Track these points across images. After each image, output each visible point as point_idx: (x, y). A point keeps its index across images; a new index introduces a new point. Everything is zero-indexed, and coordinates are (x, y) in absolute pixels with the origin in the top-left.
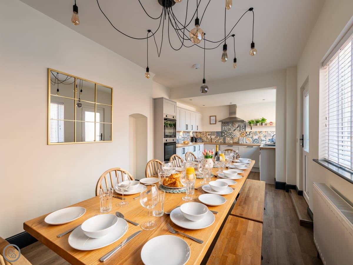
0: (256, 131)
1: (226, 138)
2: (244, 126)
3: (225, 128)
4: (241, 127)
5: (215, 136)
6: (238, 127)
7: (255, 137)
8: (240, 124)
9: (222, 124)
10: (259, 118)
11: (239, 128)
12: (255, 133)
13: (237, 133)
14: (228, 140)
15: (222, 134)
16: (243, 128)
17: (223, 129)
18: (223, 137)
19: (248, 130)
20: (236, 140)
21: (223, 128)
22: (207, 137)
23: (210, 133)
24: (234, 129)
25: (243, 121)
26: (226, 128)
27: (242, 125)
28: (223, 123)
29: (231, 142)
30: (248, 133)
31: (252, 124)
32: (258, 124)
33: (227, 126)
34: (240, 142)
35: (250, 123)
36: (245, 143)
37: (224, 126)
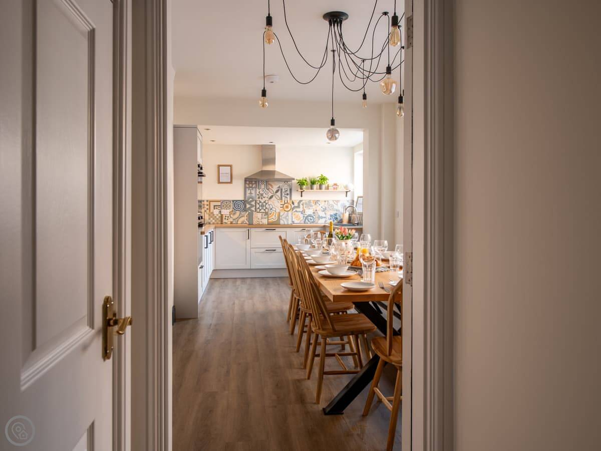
0: (310, 201)
1: (254, 213)
2: (289, 190)
3: (251, 193)
4: (283, 191)
5: (231, 210)
6: (277, 191)
7: (309, 212)
8: (281, 184)
9: (245, 183)
10: (316, 175)
11: (279, 194)
12: (309, 204)
13: (276, 204)
14: (258, 217)
15: (245, 206)
16: (288, 194)
17: (248, 195)
18: (248, 213)
19: (296, 197)
20: (273, 218)
21: (248, 192)
22: (212, 213)
23: (219, 204)
24: (270, 195)
25: (287, 180)
26: (253, 192)
27: (285, 187)
28: (248, 182)
29: (265, 221)
30: (296, 204)
31: (304, 187)
32: (315, 186)
33: (256, 188)
34: (282, 222)
35: (301, 184)
36: (290, 222)
37: (250, 187)
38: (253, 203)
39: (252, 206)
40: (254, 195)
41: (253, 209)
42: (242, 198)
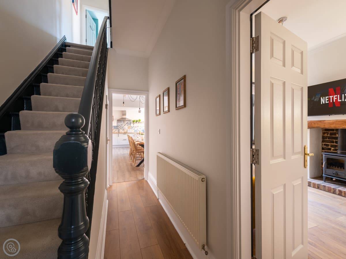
6: (127, 123)
7: (136, 129)
8: (128, 122)
10: (138, 119)
12: (136, 127)
13: (126, 127)
14: (121, 131)
15: (117, 128)
16: (130, 124)
17: (118, 124)
19: (132, 125)
20: (125, 131)
24: (125, 124)
25: (130, 120)
27: (129, 122)
28: (118, 121)
29: (123, 132)
30: (132, 127)
31: (134, 122)
32: (137, 122)
33: (120, 122)
34: (128, 132)
35: (133, 121)
36: (130, 132)
38: (120, 127)
39: (119, 127)
40: (120, 124)
41: (120, 128)
42: (116, 125)
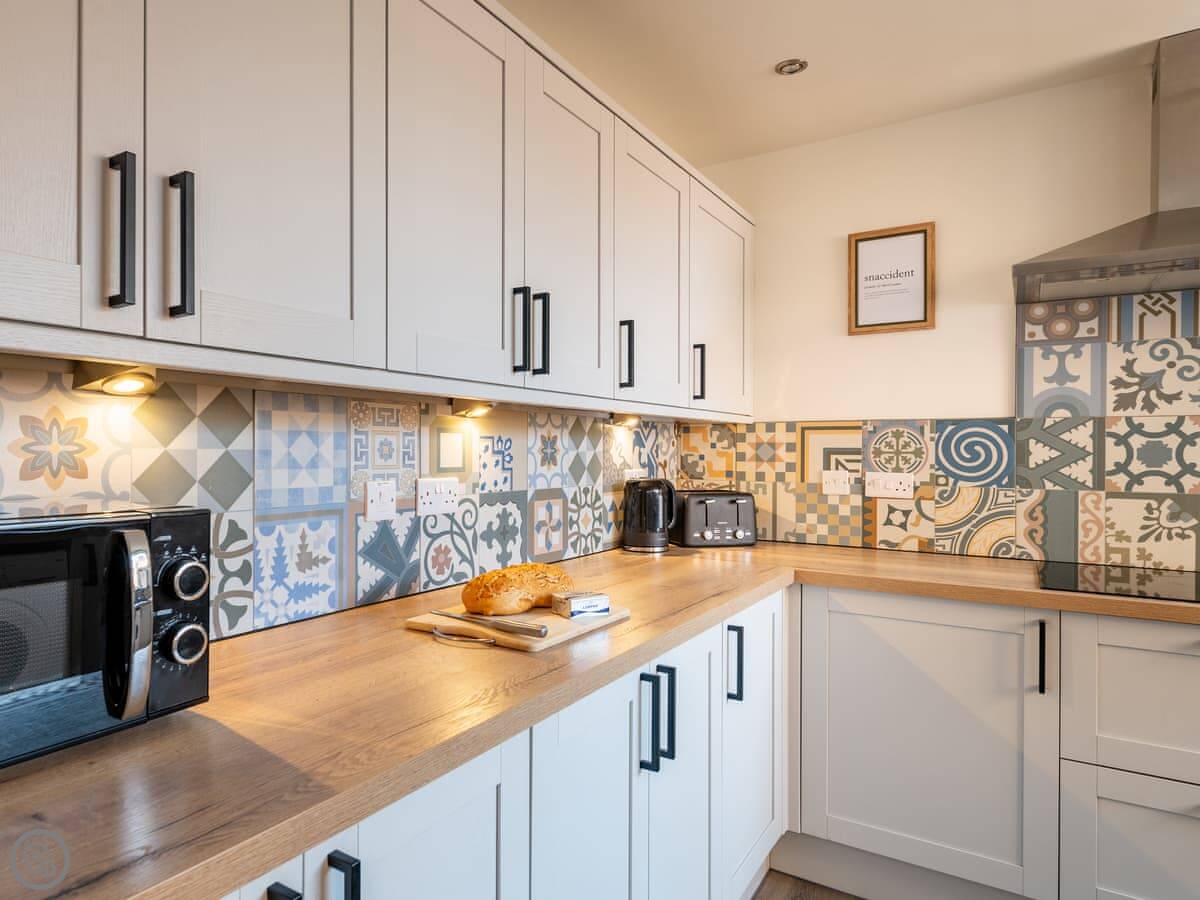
1: (1087, 499)
3: (1062, 376)
15: (1021, 454)
17: (1040, 385)
18: (1036, 495)
21: (1042, 368)
22: (816, 488)
23: (854, 440)
26: (1080, 366)
28: (1039, 311)
33: (1103, 337)
37: (1053, 339)
38: (1082, 436)
41: (1082, 471)
42: (996, 406)
